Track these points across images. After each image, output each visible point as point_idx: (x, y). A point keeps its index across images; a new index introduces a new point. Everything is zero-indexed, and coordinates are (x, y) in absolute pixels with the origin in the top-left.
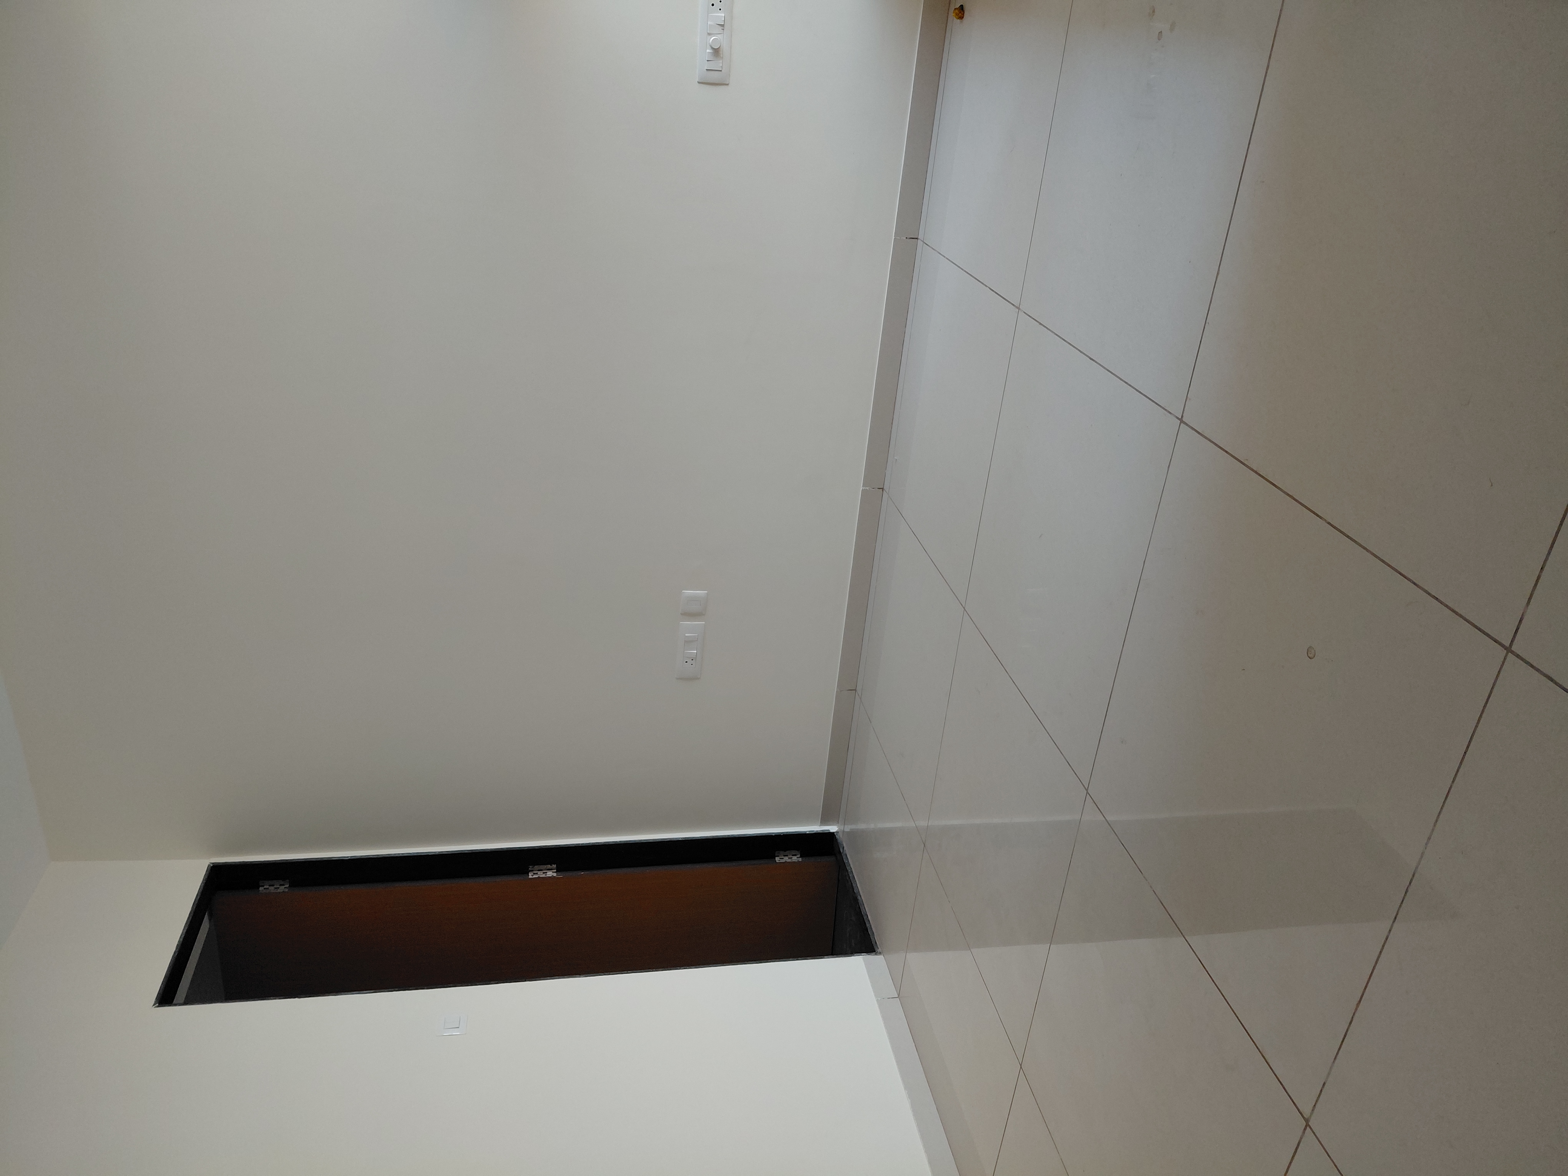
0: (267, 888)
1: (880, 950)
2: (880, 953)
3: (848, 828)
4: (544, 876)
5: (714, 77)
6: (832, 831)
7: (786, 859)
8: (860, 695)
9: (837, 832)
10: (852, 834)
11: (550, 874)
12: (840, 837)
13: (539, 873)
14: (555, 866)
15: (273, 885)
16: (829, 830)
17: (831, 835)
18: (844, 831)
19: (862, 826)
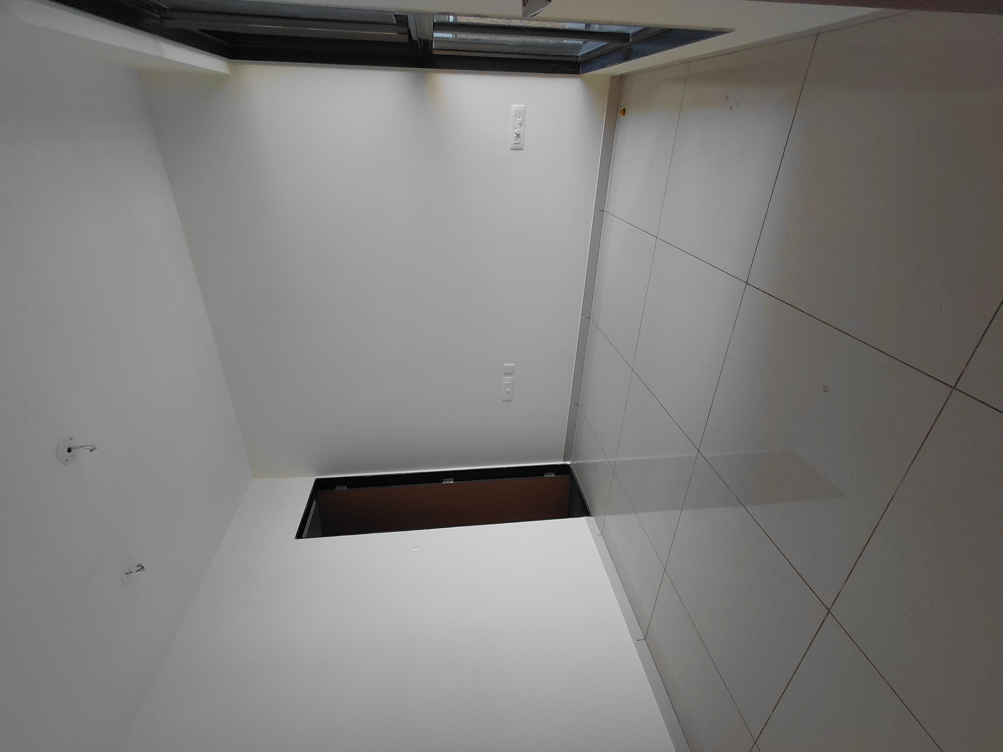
0: (338, 488)
1: (592, 514)
2: (592, 516)
3: (575, 463)
4: (448, 483)
5: (517, 146)
6: (568, 464)
7: (549, 476)
8: (580, 406)
9: (570, 464)
10: (576, 465)
11: (451, 482)
12: (572, 466)
13: (447, 481)
14: (453, 479)
15: (341, 487)
16: (567, 464)
17: (568, 465)
18: (573, 464)
19: (580, 462)
